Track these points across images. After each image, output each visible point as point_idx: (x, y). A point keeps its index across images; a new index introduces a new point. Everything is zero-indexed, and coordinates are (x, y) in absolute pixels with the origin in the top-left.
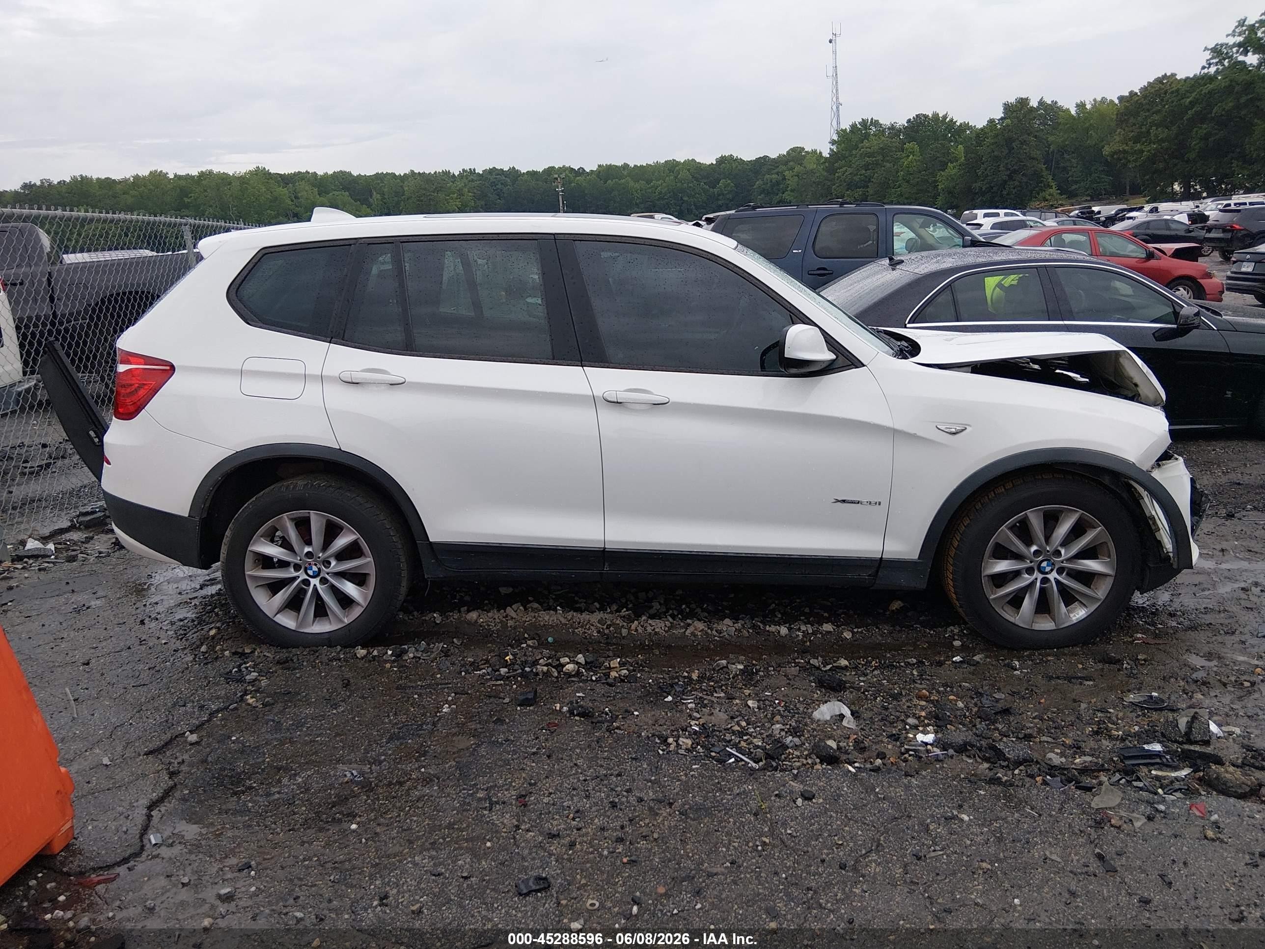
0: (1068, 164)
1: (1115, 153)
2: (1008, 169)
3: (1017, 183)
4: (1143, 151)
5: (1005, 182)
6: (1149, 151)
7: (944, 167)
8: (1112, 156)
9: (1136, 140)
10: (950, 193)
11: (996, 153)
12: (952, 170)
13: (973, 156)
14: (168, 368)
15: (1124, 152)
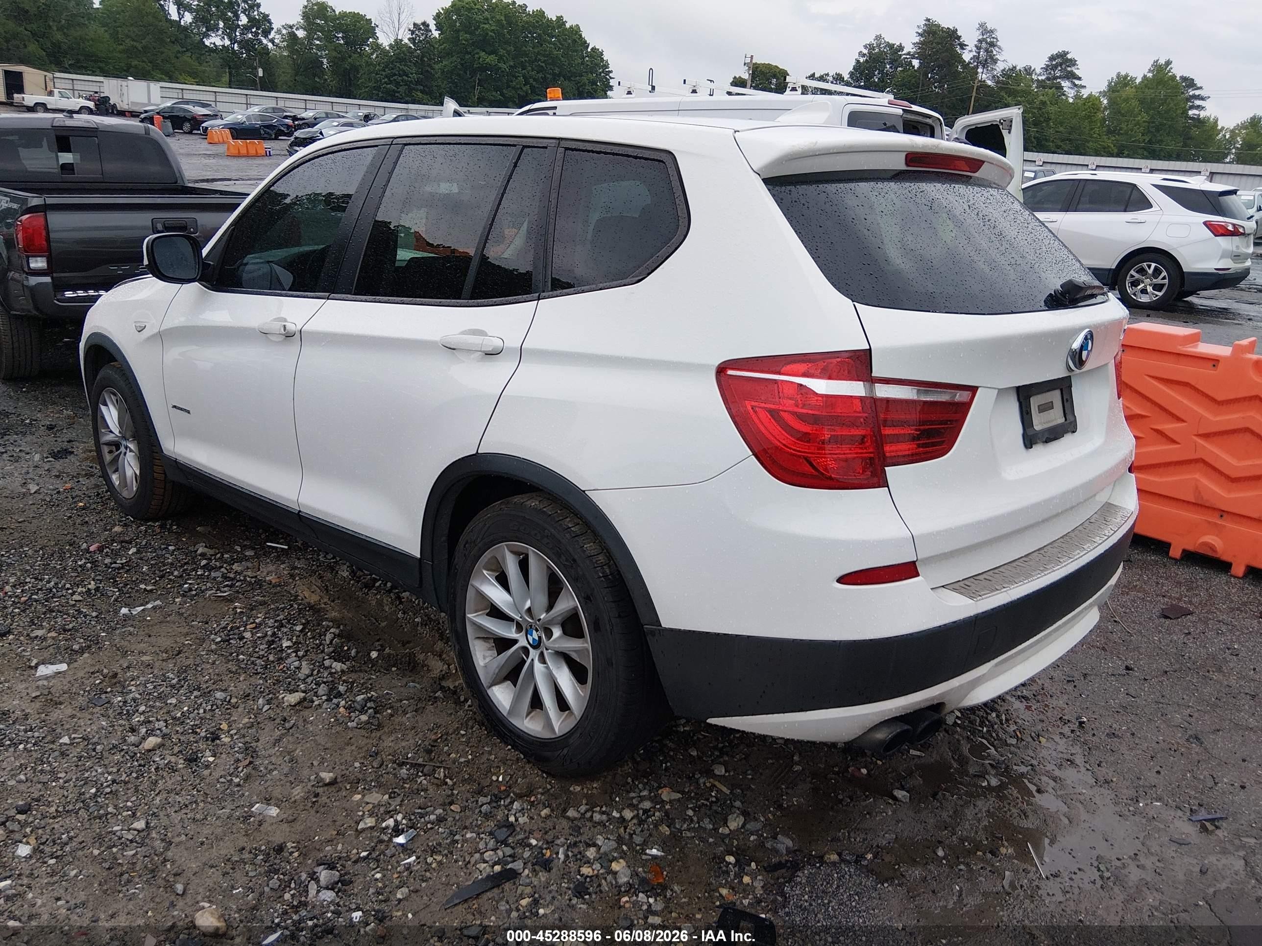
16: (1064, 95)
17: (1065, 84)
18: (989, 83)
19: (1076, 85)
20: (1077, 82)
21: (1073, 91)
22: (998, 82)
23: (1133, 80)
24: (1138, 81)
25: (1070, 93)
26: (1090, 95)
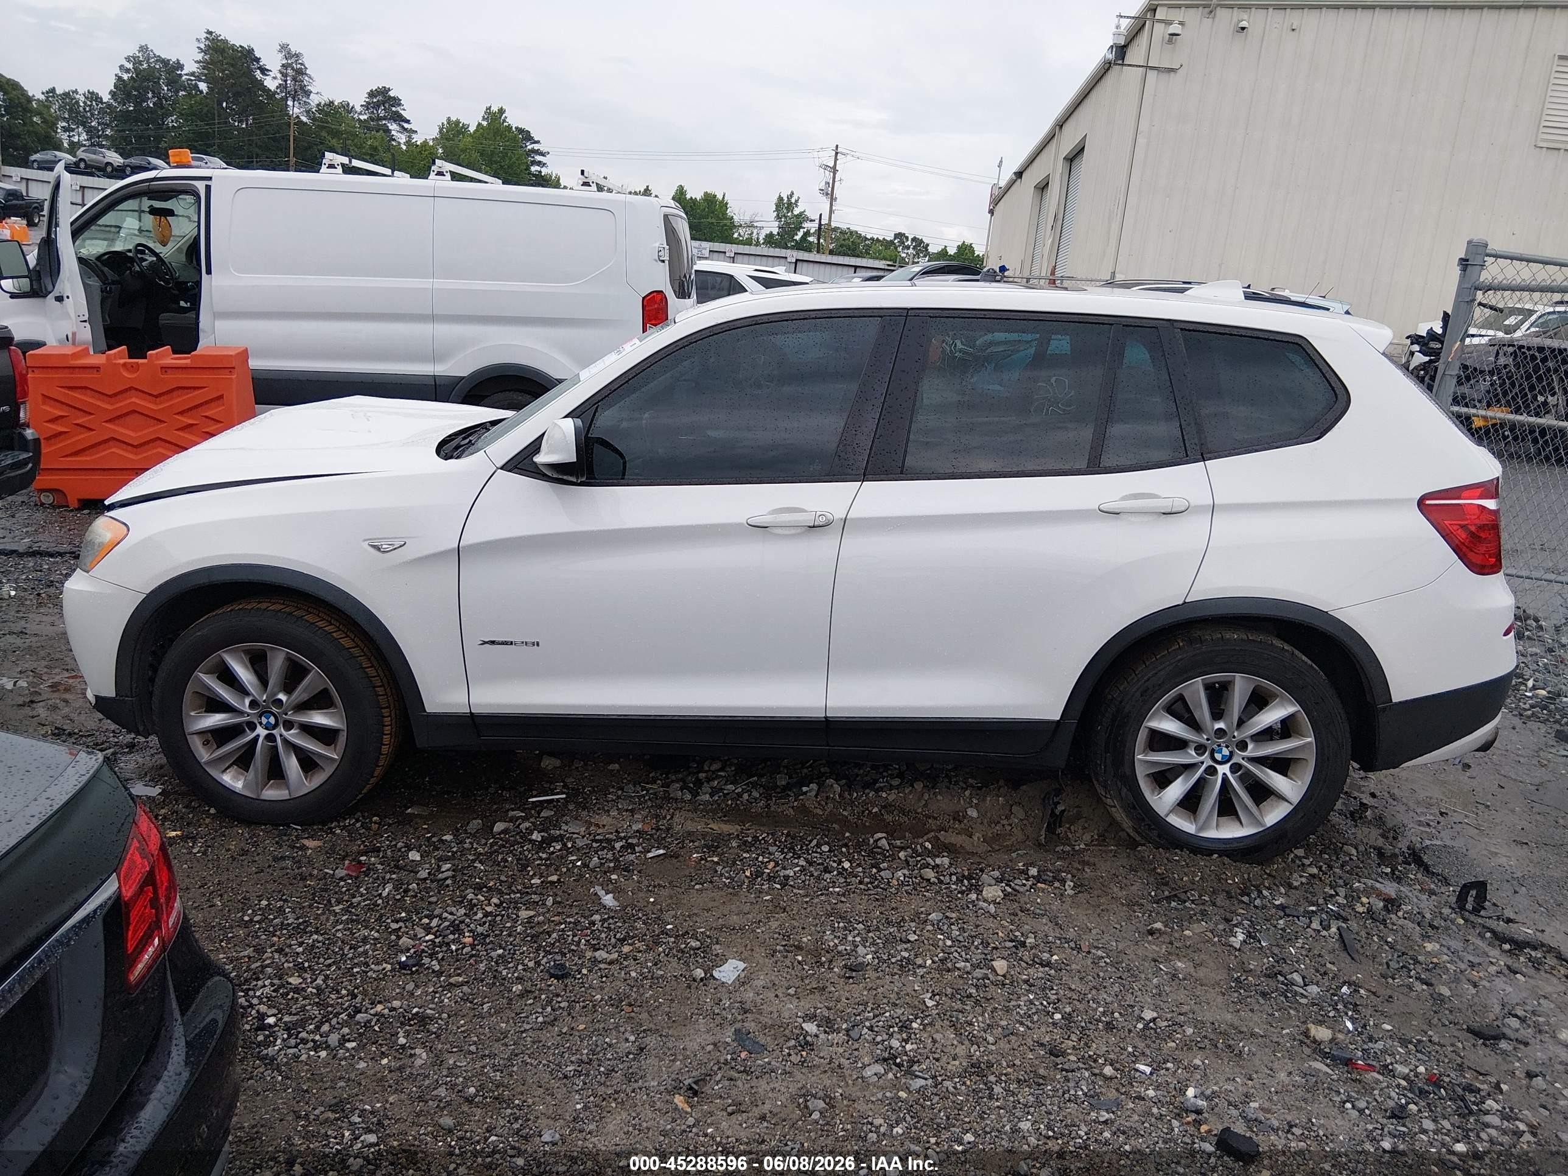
16: (394, 140)
17: (393, 127)
18: (304, 119)
19: (405, 129)
20: (406, 125)
21: (403, 137)
22: (314, 119)
23: (465, 127)
24: (472, 129)
25: (402, 138)
26: (425, 142)
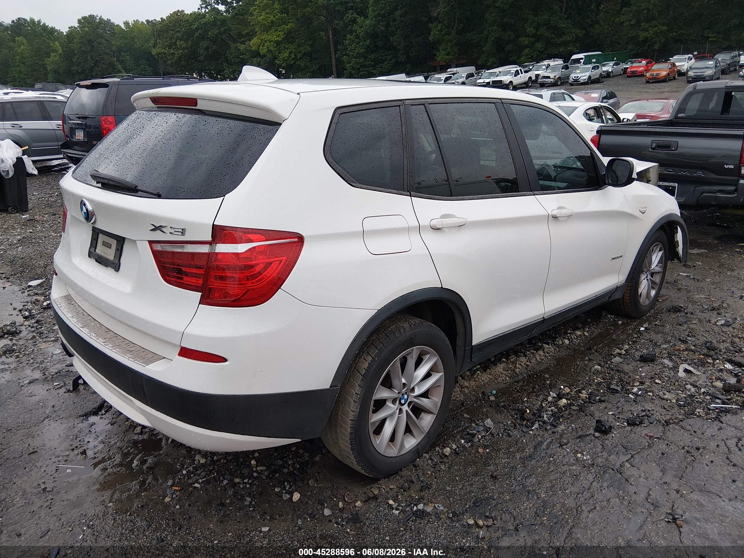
0: (124, 58)
1: (159, 54)
2: (93, 59)
3: (100, 69)
4: (175, 54)
5: (93, 67)
6: (178, 54)
7: (48, 55)
8: (158, 56)
9: (170, 47)
10: (56, 72)
11: (83, 49)
12: (54, 57)
13: (68, 49)
14: (296, 240)
15: (165, 53)
